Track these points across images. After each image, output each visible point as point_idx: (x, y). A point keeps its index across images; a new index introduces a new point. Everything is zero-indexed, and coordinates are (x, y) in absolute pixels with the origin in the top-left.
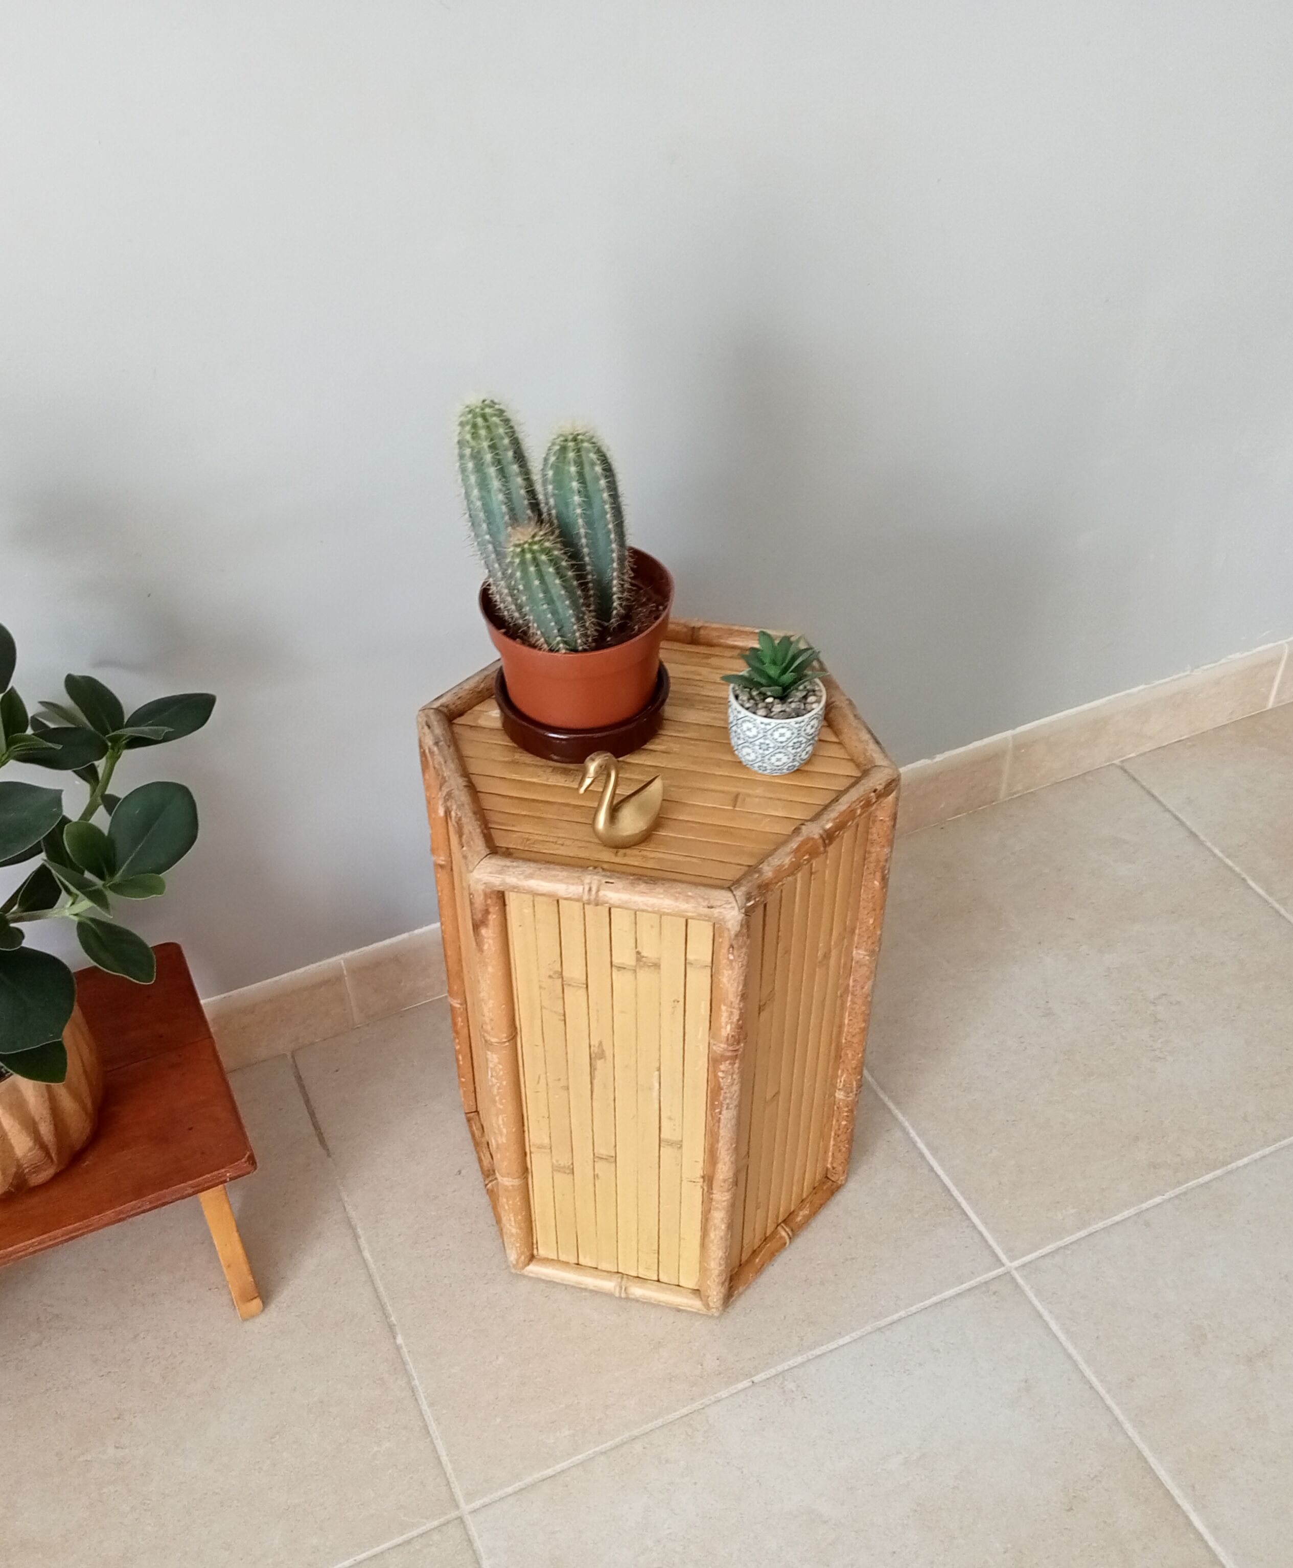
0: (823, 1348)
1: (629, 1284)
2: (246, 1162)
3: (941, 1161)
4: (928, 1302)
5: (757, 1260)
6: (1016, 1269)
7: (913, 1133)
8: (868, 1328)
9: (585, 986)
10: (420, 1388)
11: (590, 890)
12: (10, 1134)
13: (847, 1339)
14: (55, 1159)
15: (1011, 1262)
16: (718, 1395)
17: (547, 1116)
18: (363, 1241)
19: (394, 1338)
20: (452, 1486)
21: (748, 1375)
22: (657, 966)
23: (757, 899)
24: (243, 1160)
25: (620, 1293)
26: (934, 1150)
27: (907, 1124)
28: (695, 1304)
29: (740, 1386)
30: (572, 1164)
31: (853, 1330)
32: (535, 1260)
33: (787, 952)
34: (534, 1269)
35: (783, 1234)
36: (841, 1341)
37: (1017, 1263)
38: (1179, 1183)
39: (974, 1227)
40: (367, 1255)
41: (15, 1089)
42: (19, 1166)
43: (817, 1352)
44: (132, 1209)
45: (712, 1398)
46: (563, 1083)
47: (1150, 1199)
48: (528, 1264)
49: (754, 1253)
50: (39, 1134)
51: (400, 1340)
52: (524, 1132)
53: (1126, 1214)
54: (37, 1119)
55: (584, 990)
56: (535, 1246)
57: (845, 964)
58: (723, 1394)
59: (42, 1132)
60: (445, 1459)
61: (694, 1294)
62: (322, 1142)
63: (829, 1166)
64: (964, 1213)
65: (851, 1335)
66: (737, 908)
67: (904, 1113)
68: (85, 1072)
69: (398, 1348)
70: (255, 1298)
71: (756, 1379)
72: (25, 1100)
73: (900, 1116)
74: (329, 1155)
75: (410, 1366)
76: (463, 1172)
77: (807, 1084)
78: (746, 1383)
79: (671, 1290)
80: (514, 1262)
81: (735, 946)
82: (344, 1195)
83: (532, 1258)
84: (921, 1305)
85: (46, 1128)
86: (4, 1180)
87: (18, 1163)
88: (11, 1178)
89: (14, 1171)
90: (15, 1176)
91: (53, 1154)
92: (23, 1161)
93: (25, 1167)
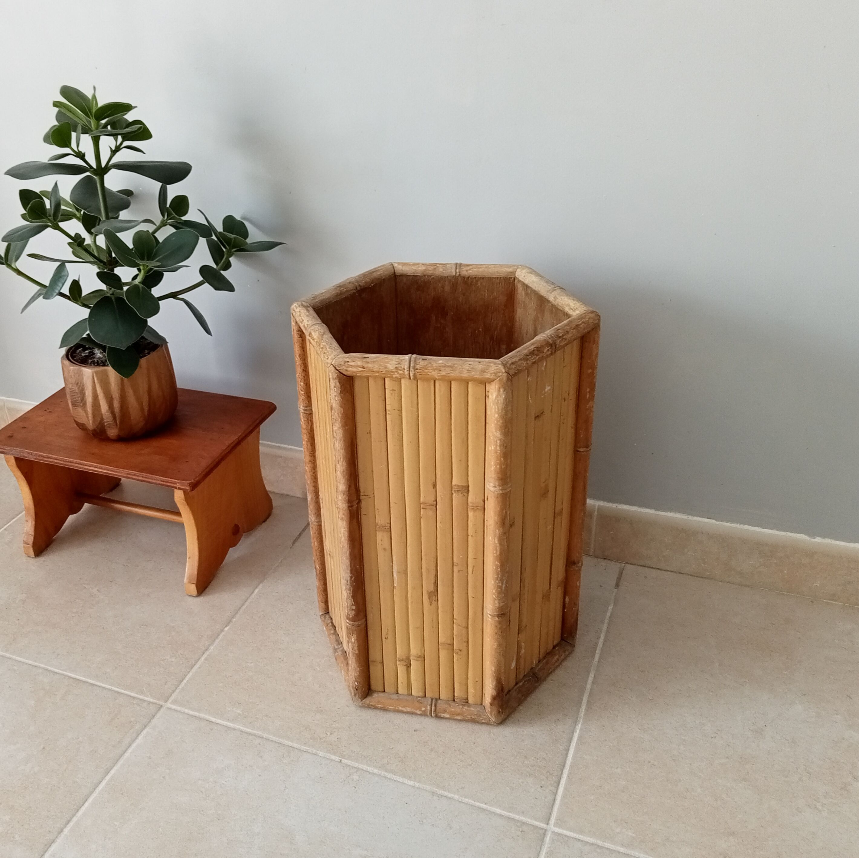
8: (428, 787)
13: (412, 783)
14: (118, 425)
16: (318, 752)
21: (342, 757)
29: (333, 757)
31: (419, 782)
36: (406, 781)
42: (102, 419)
43: (389, 775)
45: (314, 752)
50: (113, 407)
51: (226, 629)
54: (113, 397)
58: (321, 754)
59: (115, 406)
65: (416, 783)
69: (222, 631)
71: (344, 762)
72: (109, 384)
75: (217, 640)
78: (337, 759)
84: (471, 802)
85: (116, 404)
86: (94, 422)
87: (102, 417)
88: (97, 423)
89: (99, 419)
90: (99, 423)
91: (118, 422)
92: (104, 417)
93: (105, 421)
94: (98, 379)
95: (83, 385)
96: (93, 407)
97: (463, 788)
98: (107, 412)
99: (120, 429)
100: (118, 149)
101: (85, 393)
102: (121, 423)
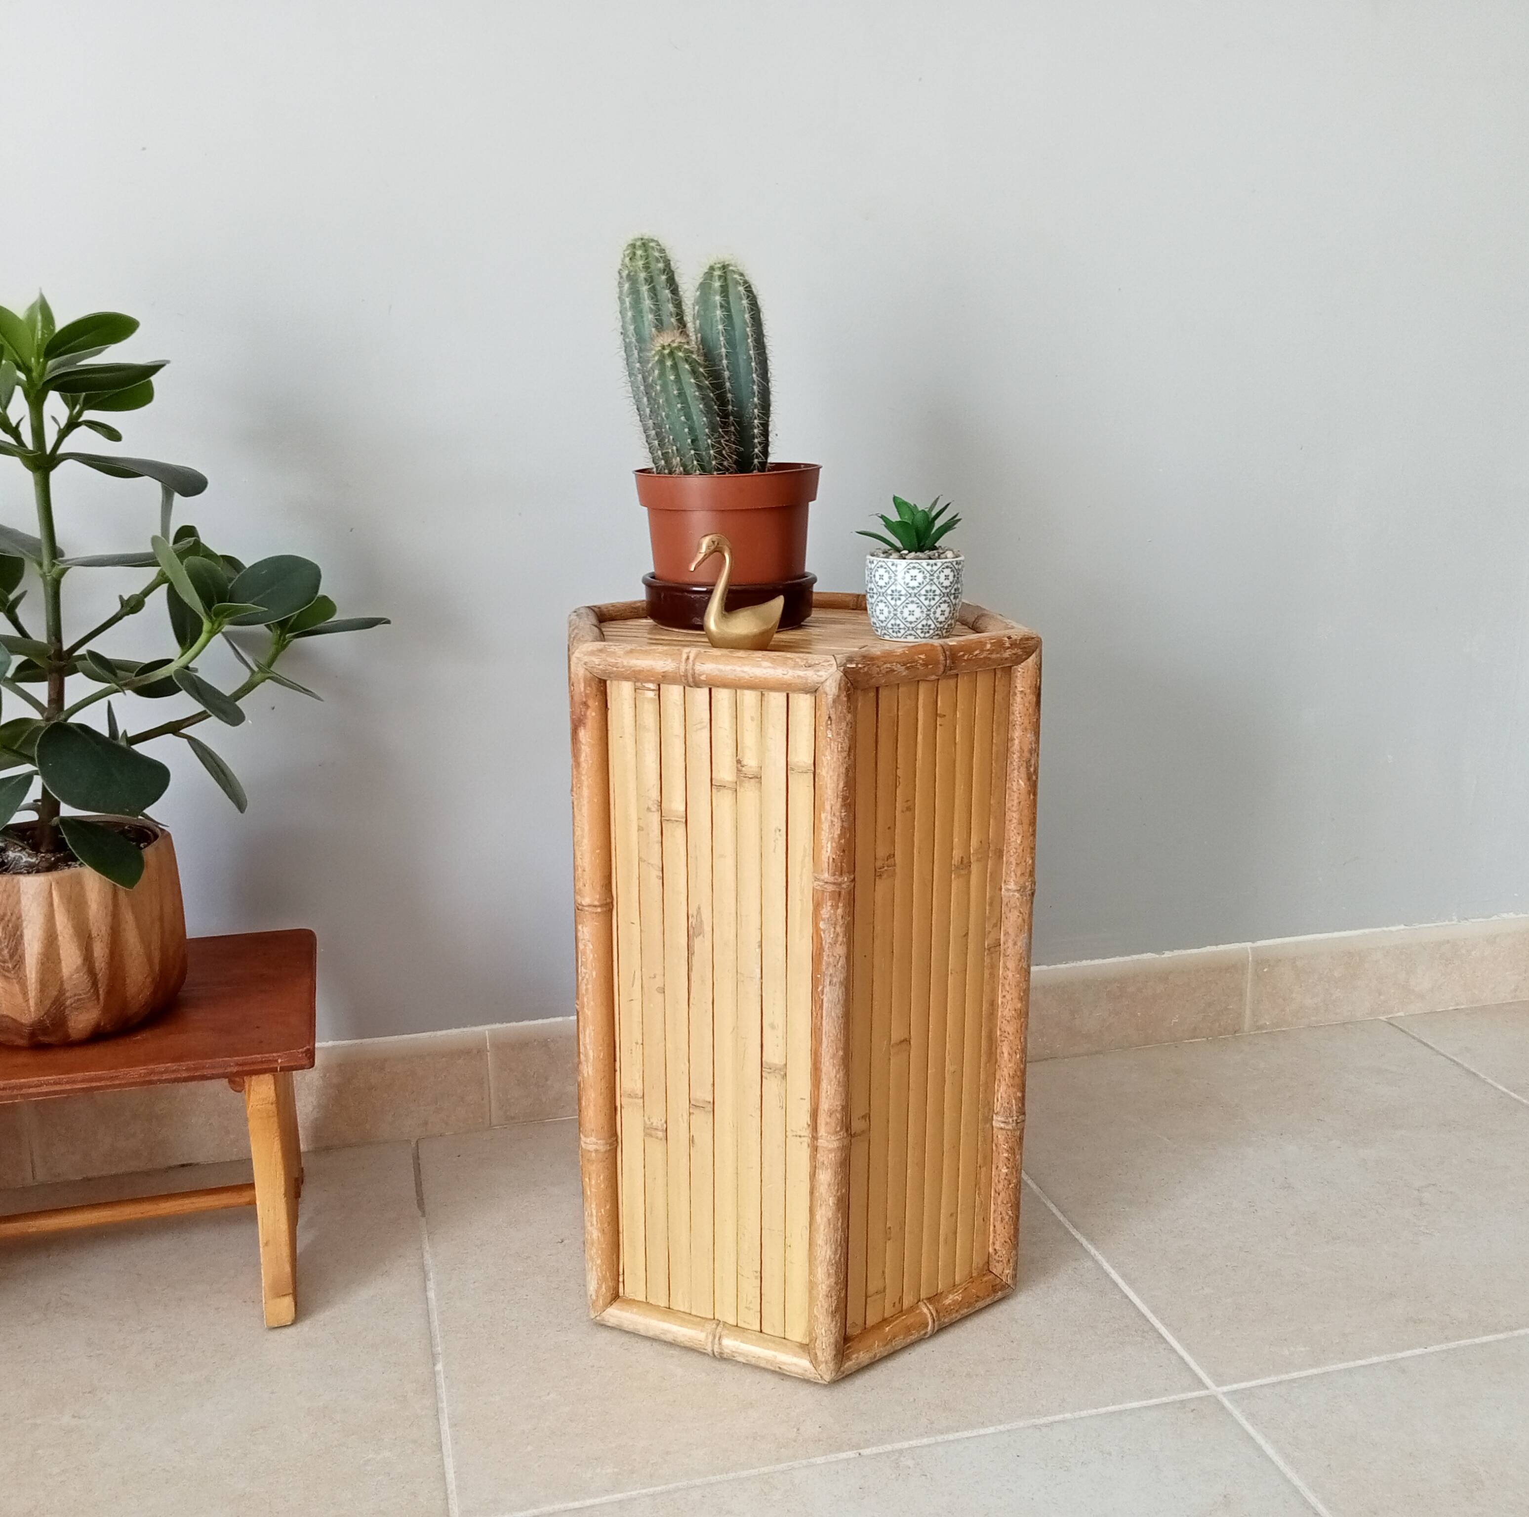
0: (958, 1434)
1: (725, 1332)
2: (302, 1053)
3: (1137, 1291)
4: (1102, 1410)
5: (887, 1329)
6: (1224, 1394)
7: (1107, 1266)
8: (1020, 1424)
9: (684, 820)
10: (446, 1411)
11: (688, 658)
12: (60, 938)
13: (991, 1429)
14: (101, 998)
15: (1218, 1386)
16: (812, 1460)
17: (640, 1042)
18: (431, 1285)
19: (434, 1365)
20: (450, 1501)
21: (857, 1446)
22: (758, 778)
23: (860, 666)
24: (300, 1050)
25: (713, 1343)
26: (1131, 1283)
27: (1100, 1257)
28: (800, 1364)
29: (843, 1455)
30: (666, 1122)
31: (1001, 1422)
32: (619, 1300)
33: (910, 809)
34: (615, 1314)
35: (925, 1310)
36: (982, 1431)
37: (1225, 1389)
38: (1447, 1339)
39: (1173, 1350)
40: (431, 1294)
41: (79, 882)
42: (62, 992)
43: (951, 1437)
44: (166, 1072)
45: (804, 1462)
46: (658, 982)
47: (1408, 1349)
48: (611, 1303)
49: (885, 1321)
50: (92, 955)
51: (439, 1367)
52: (615, 1071)
53: (1375, 1359)
54: (94, 933)
55: (684, 825)
56: (621, 1279)
57: (992, 898)
58: (820, 1460)
59: (96, 955)
60: (451, 1476)
61: (802, 1348)
62: (421, 1204)
63: (991, 1250)
64: (1161, 1336)
65: (997, 1426)
66: (835, 667)
67: (1097, 1249)
68: (161, 919)
69: (434, 1374)
70: (289, 1294)
71: (866, 1452)
72: (86, 903)
73: (1093, 1250)
74: (423, 1215)
75: (443, 1392)
76: (565, 1242)
77: (949, 1067)
78: (851, 1454)
79: (774, 1342)
80: (594, 1297)
81: (833, 717)
82: (427, 1246)
83: (615, 1297)
84: (1094, 1411)
85: (100, 951)
86: (40, 1002)
87: (62, 983)
88: (48, 1003)
89: (55, 993)
90: (54, 1003)
91: (101, 992)
92: (67, 986)
93: (68, 994)
94: (61, 897)
95: (19, 917)
96: (42, 964)
97: (1063, 1400)
98: (77, 970)
99: (106, 1009)
100: (73, 424)
101: (22, 936)
102: (109, 993)
